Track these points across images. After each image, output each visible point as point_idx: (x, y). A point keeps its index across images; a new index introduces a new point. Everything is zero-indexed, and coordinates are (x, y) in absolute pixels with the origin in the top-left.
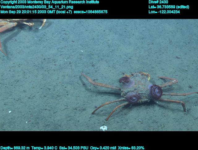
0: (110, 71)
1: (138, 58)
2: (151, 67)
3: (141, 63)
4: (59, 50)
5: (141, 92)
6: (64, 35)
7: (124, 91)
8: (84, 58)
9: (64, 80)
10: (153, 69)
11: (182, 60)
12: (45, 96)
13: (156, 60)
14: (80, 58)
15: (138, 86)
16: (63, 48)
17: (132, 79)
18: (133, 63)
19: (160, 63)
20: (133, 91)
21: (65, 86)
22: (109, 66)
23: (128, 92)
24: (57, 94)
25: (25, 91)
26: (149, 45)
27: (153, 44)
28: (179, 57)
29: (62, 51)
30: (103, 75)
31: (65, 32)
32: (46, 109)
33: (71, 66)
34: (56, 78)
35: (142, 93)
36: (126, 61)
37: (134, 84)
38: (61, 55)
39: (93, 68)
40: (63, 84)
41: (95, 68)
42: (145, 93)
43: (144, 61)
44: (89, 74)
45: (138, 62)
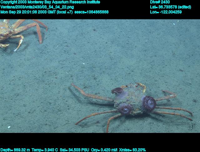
0: (113, 84)
1: (141, 71)
2: (154, 80)
3: (144, 75)
4: (61, 62)
5: (134, 103)
6: (66, 47)
7: (117, 102)
8: (85, 71)
9: (65, 93)
10: (156, 82)
11: (186, 73)
12: (46, 111)
13: (159, 73)
14: (82, 71)
15: (131, 98)
16: (64, 60)
17: (125, 90)
18: (136, 76)
19: (163, 76)
20: (125, 102)
21: (66, 100)
22: (111, 79)
23: (120, 103)
24: (58, 108)
25: (25, 106)
26: (152, 58)
27: (156, 56)
28: (182, 69)
29: (64, 63)
30: (105, 88)
31: (66, 44)
32: (46, 125)
33: (72, 79)
34: (57, 92)
35: (134, 105)
36: (129, 73)
37: (127, 95)
38: (62, 68)
39: (95, 81)
40: (64, 98)
41: (97, 82)
42: (137, 105)
43: (147, 74)
44: (90, 87)
45: (140, 75)
